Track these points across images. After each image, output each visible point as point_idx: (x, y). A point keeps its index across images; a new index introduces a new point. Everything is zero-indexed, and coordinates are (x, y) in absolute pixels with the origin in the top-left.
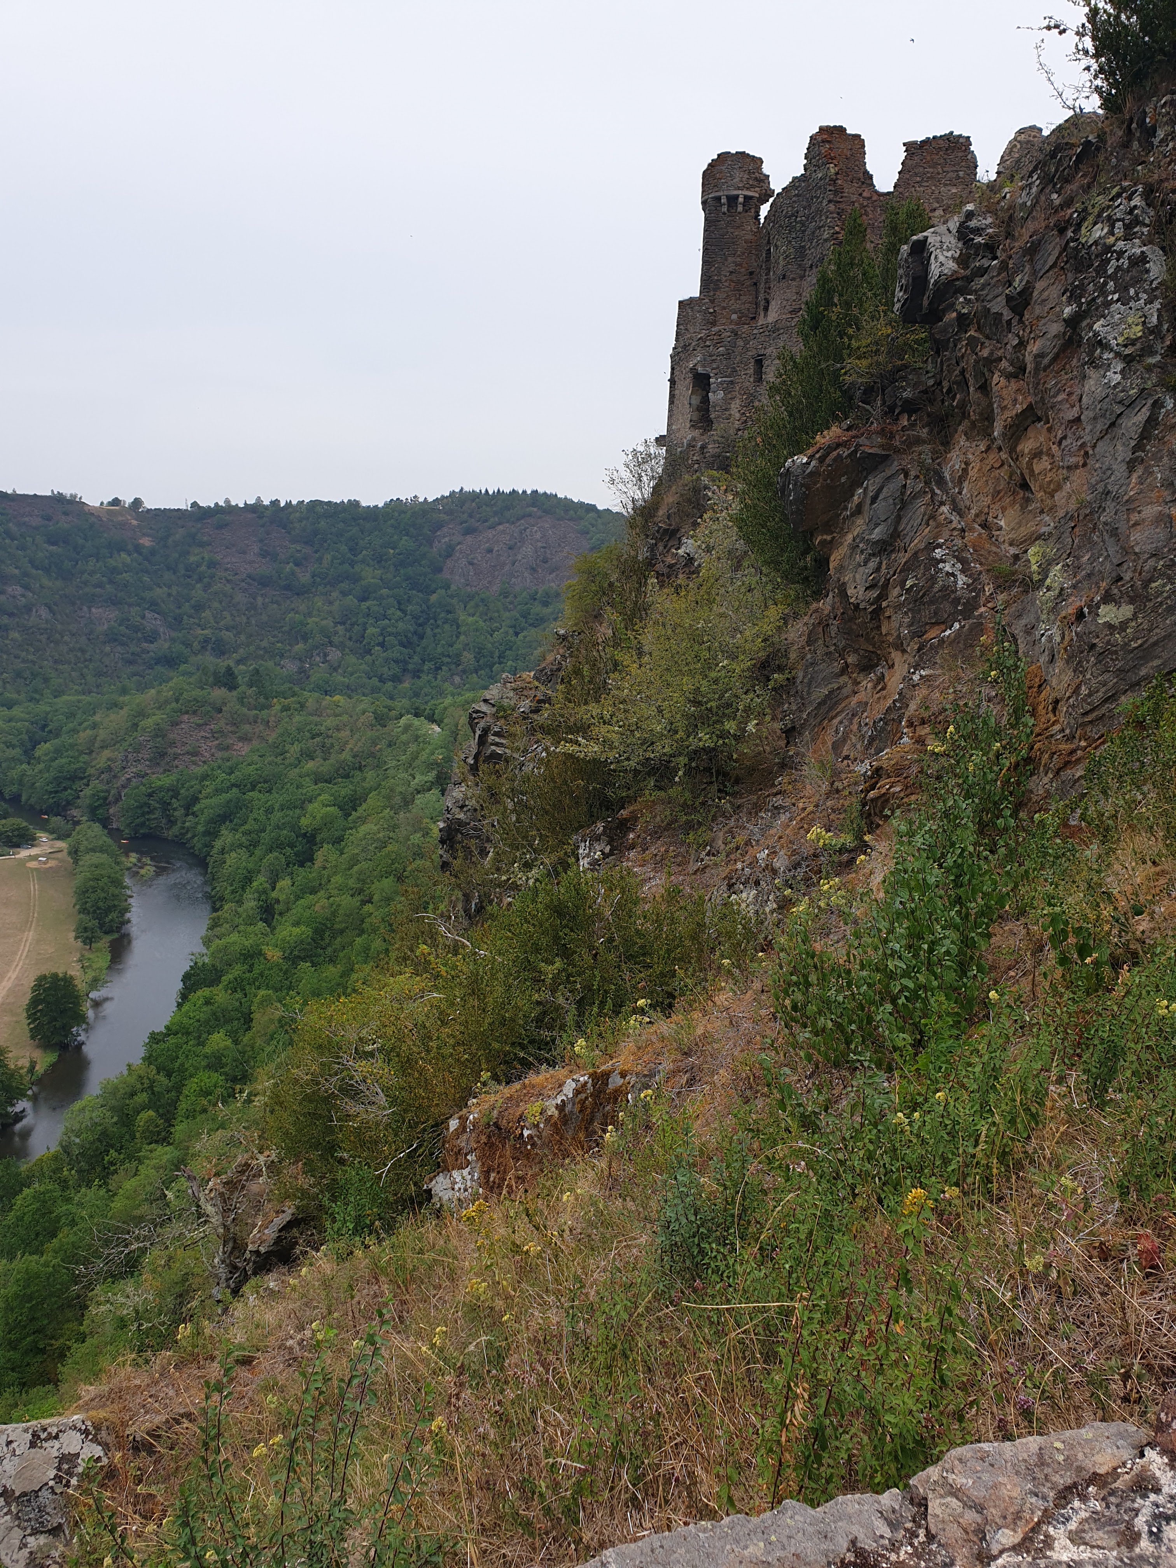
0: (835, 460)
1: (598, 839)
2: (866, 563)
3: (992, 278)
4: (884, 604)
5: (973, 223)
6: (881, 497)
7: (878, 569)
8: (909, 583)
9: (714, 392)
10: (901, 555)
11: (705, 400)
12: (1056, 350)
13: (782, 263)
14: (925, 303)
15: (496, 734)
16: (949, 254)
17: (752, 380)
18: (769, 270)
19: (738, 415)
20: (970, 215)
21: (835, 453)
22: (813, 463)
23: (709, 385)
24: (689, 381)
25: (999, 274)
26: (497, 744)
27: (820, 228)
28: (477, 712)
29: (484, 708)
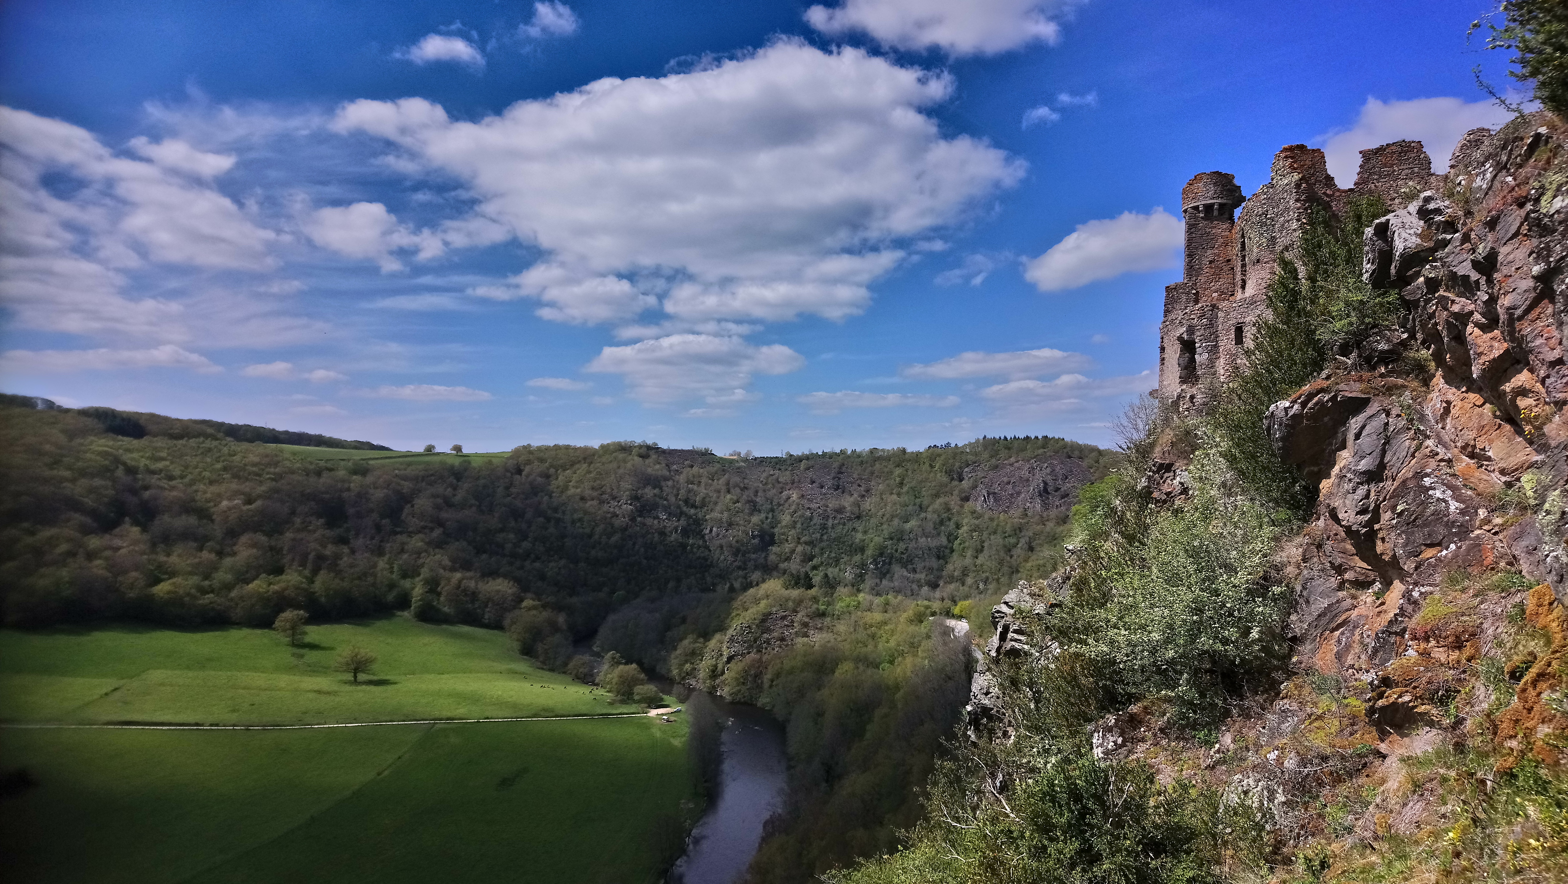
0: (1316, 404)
1: (1109, 730)
2: (1354, 491)
3: (1456, 247)
4: (1376, 527)
5: (1432, 206)
6: (1364, 433)
7: (1367, 496)
8: (1400, 508)
9: (1201, 354)
10: (1389, 483)
11: (1192, 360)
12: (1528, 303)
13: (1255, 250)
14: (1393, 271)
15: (1015, 631)
16: (1412, 232)
17: (1233, 343)
18: (1244, 257)
19: (1222, 372)
20: (1428, 200)
21: (1316, 399)
22: (1296, 406)
23: (1195, 348)
24: (1178, 347)
25: (1462, 244)
26: (1016, 640)
27: (1288, 221)
28: (998, 612)
29: (1004, 608)
